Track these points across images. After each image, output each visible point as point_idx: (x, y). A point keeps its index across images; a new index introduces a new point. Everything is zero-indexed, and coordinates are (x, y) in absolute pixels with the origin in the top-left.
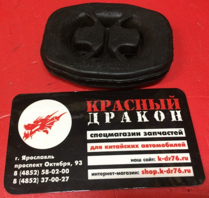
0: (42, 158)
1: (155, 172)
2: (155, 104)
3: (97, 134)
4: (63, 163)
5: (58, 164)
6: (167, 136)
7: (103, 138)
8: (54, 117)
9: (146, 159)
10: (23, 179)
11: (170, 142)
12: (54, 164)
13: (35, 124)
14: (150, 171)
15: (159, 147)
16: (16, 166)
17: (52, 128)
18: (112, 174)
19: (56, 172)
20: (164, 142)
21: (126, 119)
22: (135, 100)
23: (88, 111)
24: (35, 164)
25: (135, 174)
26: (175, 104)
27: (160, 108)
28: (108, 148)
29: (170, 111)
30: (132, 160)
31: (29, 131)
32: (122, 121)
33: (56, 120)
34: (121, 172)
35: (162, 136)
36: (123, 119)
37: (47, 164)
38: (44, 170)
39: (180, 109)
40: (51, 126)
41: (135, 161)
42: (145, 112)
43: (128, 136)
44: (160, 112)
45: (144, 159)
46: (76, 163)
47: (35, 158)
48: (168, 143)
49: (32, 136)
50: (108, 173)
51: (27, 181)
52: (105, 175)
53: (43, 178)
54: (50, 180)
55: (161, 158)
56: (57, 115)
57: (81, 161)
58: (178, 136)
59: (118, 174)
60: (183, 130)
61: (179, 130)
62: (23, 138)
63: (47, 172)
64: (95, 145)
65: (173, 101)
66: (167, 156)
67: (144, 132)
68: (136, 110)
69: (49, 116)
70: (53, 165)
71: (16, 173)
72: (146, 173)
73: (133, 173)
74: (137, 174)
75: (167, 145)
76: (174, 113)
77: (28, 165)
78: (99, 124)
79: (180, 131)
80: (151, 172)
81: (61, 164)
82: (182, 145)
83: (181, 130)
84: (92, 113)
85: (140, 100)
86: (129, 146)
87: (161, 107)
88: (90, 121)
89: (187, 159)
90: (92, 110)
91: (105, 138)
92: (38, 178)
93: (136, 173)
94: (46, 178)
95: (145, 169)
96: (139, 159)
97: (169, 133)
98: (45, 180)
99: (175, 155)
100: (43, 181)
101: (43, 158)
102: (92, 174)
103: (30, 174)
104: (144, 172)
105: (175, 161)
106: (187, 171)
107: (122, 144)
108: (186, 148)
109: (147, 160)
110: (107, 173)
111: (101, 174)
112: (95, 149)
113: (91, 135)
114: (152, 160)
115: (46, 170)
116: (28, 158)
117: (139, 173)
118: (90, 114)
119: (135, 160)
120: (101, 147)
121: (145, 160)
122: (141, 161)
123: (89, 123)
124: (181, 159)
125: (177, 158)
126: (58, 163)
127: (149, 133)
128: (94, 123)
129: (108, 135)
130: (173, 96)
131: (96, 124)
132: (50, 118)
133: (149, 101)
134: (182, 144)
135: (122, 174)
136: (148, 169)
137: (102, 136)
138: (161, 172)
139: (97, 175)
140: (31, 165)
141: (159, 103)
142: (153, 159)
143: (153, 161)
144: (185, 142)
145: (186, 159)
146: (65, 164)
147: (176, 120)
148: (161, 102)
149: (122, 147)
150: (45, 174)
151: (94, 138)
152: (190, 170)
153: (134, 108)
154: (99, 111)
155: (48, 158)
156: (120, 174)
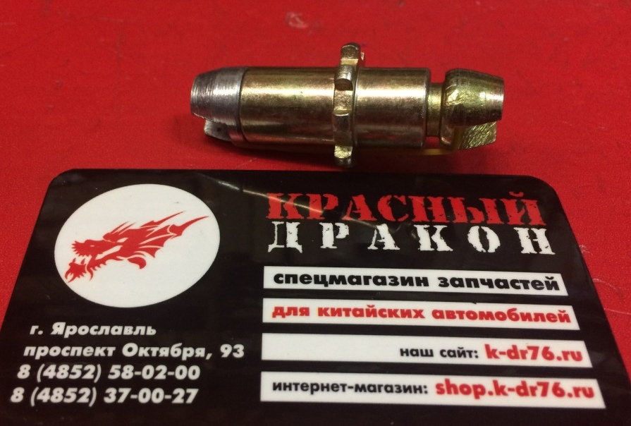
0: (117, 330)
1: (479, 390)
2: (468, 208)
3: (295, 277)
4: (181, 348)
5: (164, 352)
6: (511, 291)
7: (312, 286)
8: (167, 227)
9: (449, 351)
10: (47, 390)
11: (522, 308)
12: (154, 350)
13: (109, 241)
14: (463, 386)
15: (487, 319)
16: (29, 351)
17: (158, 253)
18: (341, 388)
19: (156, 373)
20: (504, 308)
21: (384, 243)
22: (410, 197)
23: (270, 217)
24: (91, 349)
25: (415, 392)
26: (527, 211)
27: (483, 220)
28: (327, 315)
29: (516, 229)
30: (402, 352)
31: (88, 259)
32: (372, 247)
33: (172, 234)
34: (369, 386)
35: (496, 290)
36: (373, 242)
37: (130, 350)
38: (119, 367)
39: (545, 224)
40: (157, 249)
41: (413, 355)
42: (439, 228)
43: (390, 284)
44: (486, 229)
45: (442, 352)
46: (226, 350)
47: (93, 331)
48: (515, 309)
49: (94, 272)
50: (325, 385)
51: (57, 396)
52: (317, 390)
53: (112, 391)
54: (133, 397)
55: (494, 351)
56: (178, 222)
57: (240, 348)
58: (545, 292)
59: (359, 388)
60: (558, 278)
61: (547, 278)
62: (66, 277)
63: (128, 373)
64: (286, 303)
65: (520, 206)
66: (515, 347)
67: (439, 279)
68: (414, 220)
69: (153, 224)
70: (150, 352)
71: (24, 372)
72: (449, 392)
73: (407, 389)
74: (421, 392)
75: (514, 317)
76: (527, 234)
77: (67, 348)
78: (301, 251)
79: (550, 281)
80: (465, 390)
81: (176, 352)
82: (558, 319)
83: (552, 278)
84: (282, 223)
85: (423, 198)
86: (392, 313)
87: (486, 218)
88: (276, 242)
89: (578, 357)
90: (281, 215)
91: (321, 287)
92: (94, 389)
93: (418, 389)
94: (121, 390)
95: (447, 381)
96: (426, 351)
97: (517, 284)
98: (118, 395)
99: (541, 344)
100: (110, 400)
101: (119, 333)
102: (274, 384)
103: (72, 377)
104: (445, 387)
105: (541, 362)
106: (581, 393)
107: (373, 306)
108: (573, 325)
109: (451, 353)
110: (322, 385)
111: (304, 387)
112: (289, 314)
113: (277, 278)
114: (467, 354)
115: (125, 368)
116: (71, 330)
117: (428, 389)
118: (276, 223)
119: (414, 353)
120: (305, 312)
121: (445, 353)
122: (432, 355)
123: (271, 247)
124: (561, 355)
125: (548, 354)
126: (167, 349)
127: (453, 280)
128: (285, 245)
129: (328, 279)
130: (521, 194)
131: (294, 250)
132: (156, 229)
133: (450, 200)
134: (559, 315)
135: (371, 391)
136: (457, 380)
137: (309, 283)
138: (500, 390)
139: (290, 389)
140: (79, 349)
141: (481, 207)
142: (470, 352)
143: (471, 356)
144: (569, 310)
145: (576, 356)
146: (188, 353)
147: (536, 253)
148: (486, 206)
149: (371, 312)
150: (120, 378)
151: (284, 286)
152: (591, 390)
153: (407, 216)
154: (302, 218)
155: (136, 333)
156: (365, 391)
